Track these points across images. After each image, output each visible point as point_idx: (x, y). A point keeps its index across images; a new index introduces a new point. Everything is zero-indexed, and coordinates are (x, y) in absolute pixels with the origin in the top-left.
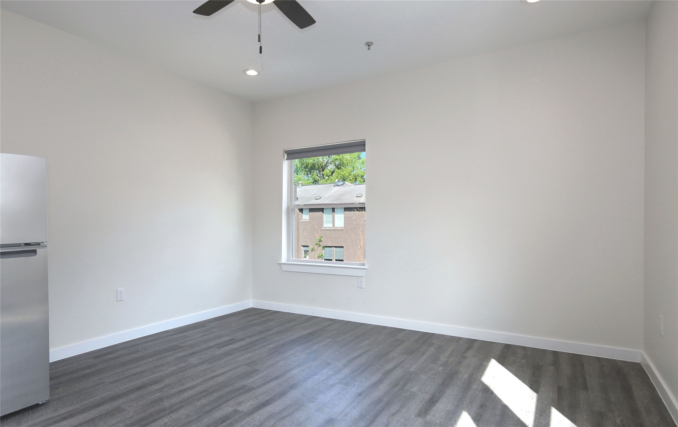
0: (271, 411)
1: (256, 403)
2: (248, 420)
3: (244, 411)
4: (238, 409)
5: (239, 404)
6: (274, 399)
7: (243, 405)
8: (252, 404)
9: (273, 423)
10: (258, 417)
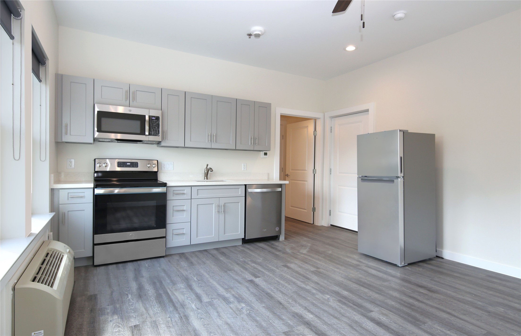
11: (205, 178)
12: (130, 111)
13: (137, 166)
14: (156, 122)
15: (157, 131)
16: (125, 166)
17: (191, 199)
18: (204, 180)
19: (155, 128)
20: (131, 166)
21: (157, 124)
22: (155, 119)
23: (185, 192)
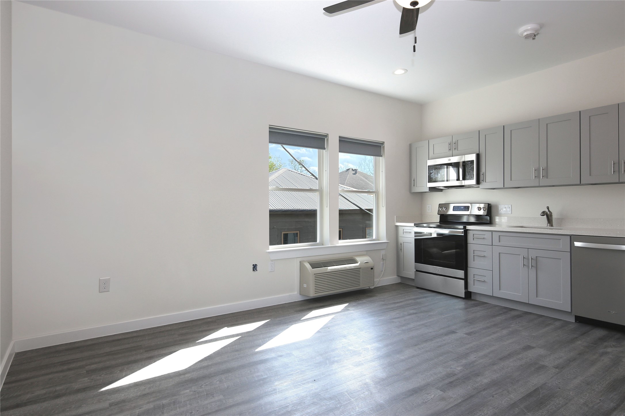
0: (408, 383)
1: (423, 395)
2: (429, 379)
3: (434, 388)
4: (442, 393)
5: (443, 399)
6: (404, 396)
7: (437, 396)
8: (427, 394)
9: (406, 373)
10: (420, 380)
11: (548, 225)
12: (450, 160)
13: (468, 210)
14: (471, 166)
15: (471, 174)
16: (458, 210)
17: (492, 245)
18: (547, 227)
19: (470, 172)
20: (464, 210)
21: (472, 168)
22: (470, 164)
23: (485, 237)
